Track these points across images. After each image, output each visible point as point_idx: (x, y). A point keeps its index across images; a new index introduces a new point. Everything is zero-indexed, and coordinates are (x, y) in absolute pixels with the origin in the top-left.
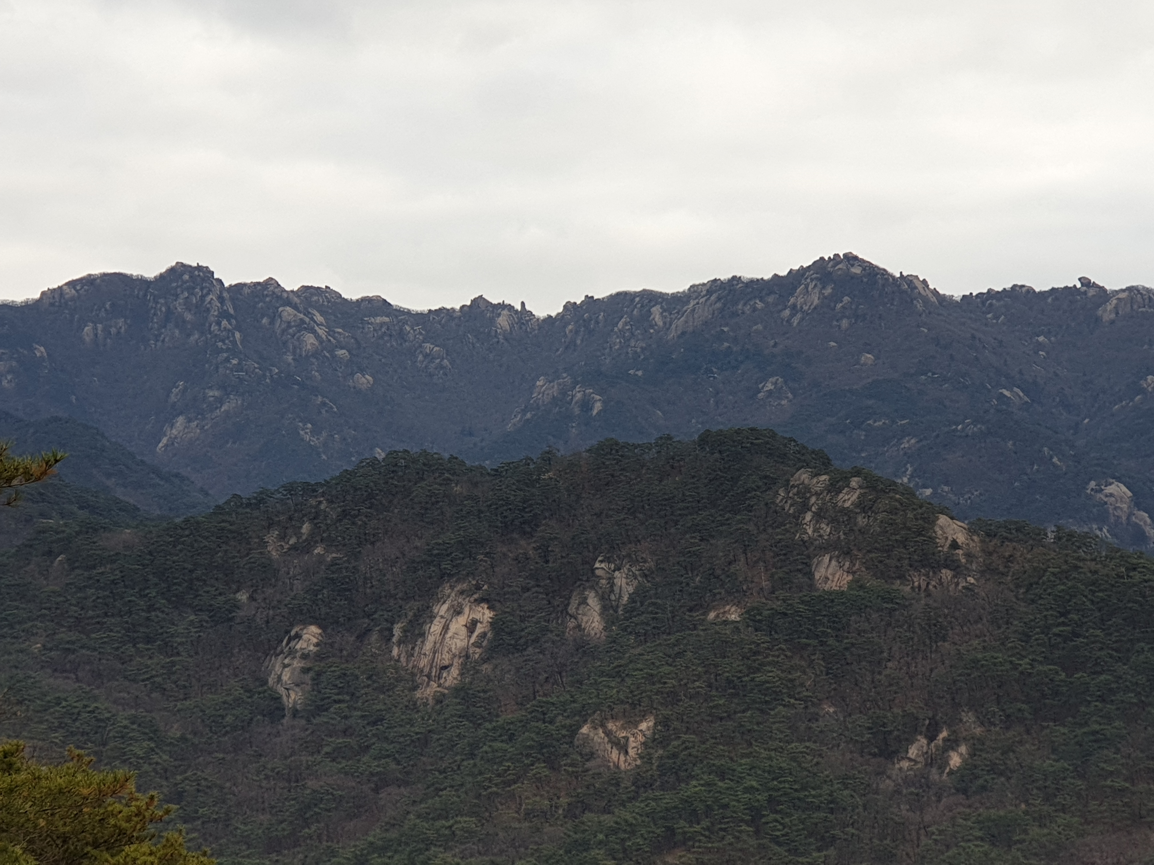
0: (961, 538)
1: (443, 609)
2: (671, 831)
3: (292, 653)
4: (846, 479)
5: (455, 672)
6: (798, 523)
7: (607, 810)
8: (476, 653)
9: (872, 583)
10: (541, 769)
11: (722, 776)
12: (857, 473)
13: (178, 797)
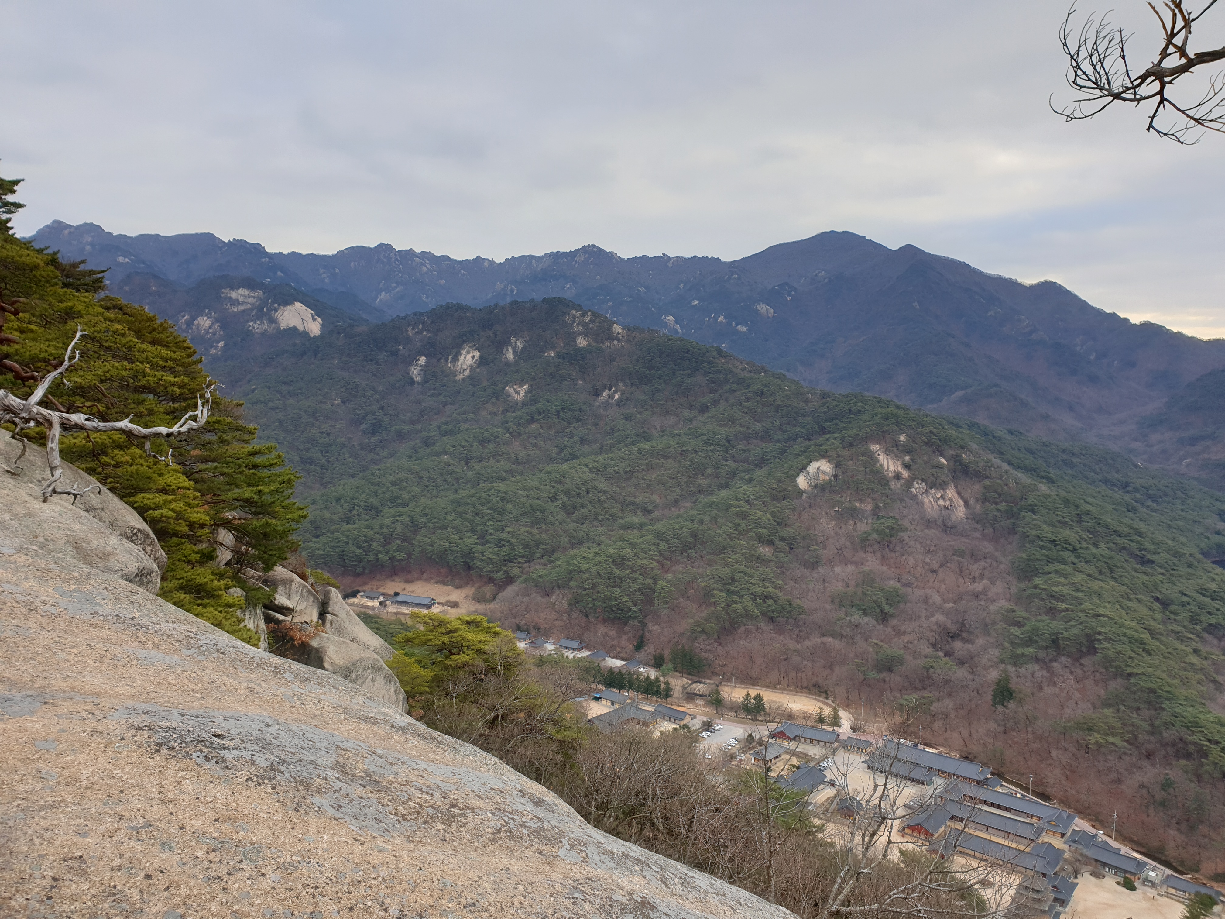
0: (620, 331)
1: (464, 352)
2: (533, 418)
3: (417, 365)
4: (587, 313)
5: (468, 371)
6: (572, 327)
7: (514, 412)
8: (475, 365)
9: (593, 344)
10: (494, 400)
11: (548, 402)
12: (590, 311)
13: (382, 408)
